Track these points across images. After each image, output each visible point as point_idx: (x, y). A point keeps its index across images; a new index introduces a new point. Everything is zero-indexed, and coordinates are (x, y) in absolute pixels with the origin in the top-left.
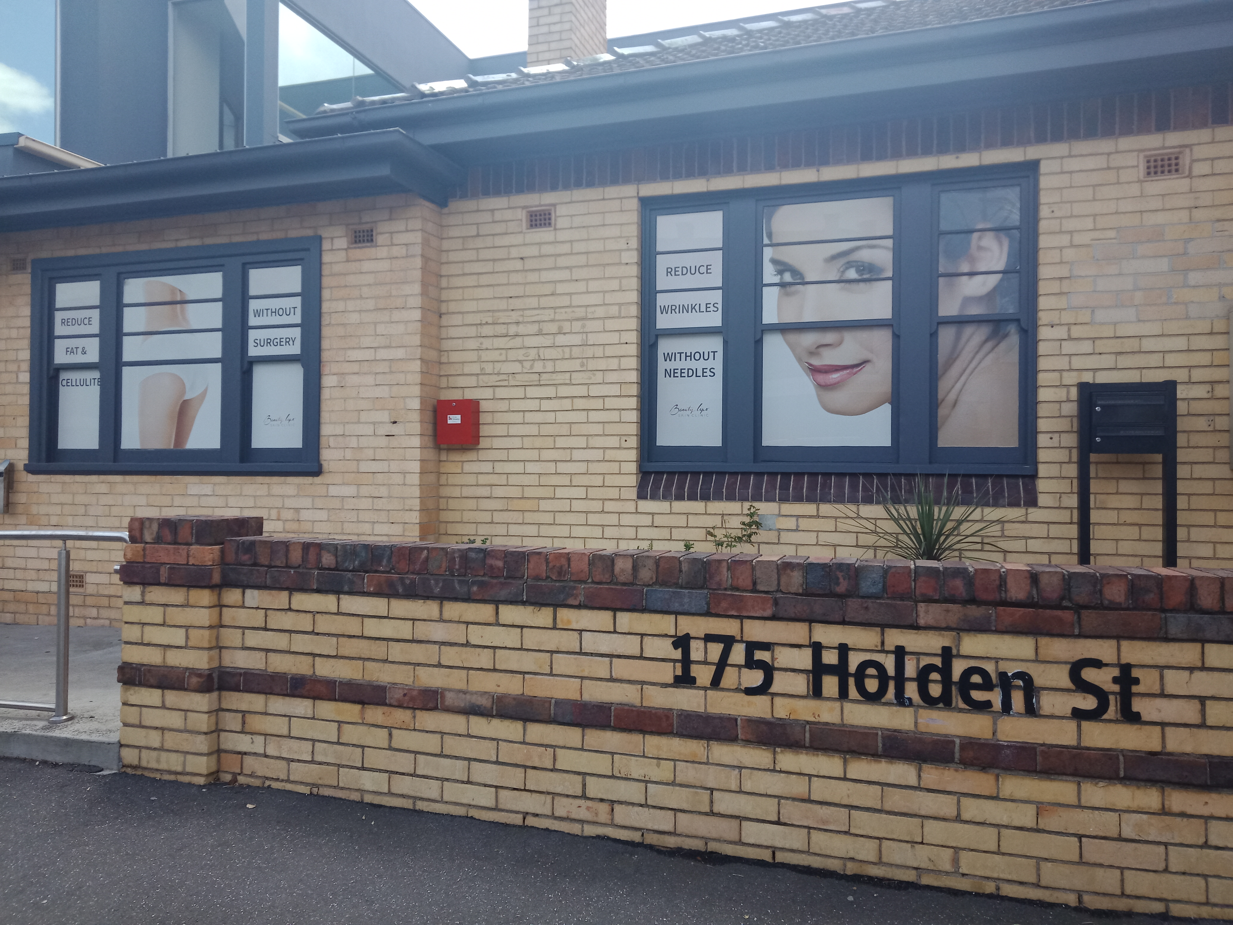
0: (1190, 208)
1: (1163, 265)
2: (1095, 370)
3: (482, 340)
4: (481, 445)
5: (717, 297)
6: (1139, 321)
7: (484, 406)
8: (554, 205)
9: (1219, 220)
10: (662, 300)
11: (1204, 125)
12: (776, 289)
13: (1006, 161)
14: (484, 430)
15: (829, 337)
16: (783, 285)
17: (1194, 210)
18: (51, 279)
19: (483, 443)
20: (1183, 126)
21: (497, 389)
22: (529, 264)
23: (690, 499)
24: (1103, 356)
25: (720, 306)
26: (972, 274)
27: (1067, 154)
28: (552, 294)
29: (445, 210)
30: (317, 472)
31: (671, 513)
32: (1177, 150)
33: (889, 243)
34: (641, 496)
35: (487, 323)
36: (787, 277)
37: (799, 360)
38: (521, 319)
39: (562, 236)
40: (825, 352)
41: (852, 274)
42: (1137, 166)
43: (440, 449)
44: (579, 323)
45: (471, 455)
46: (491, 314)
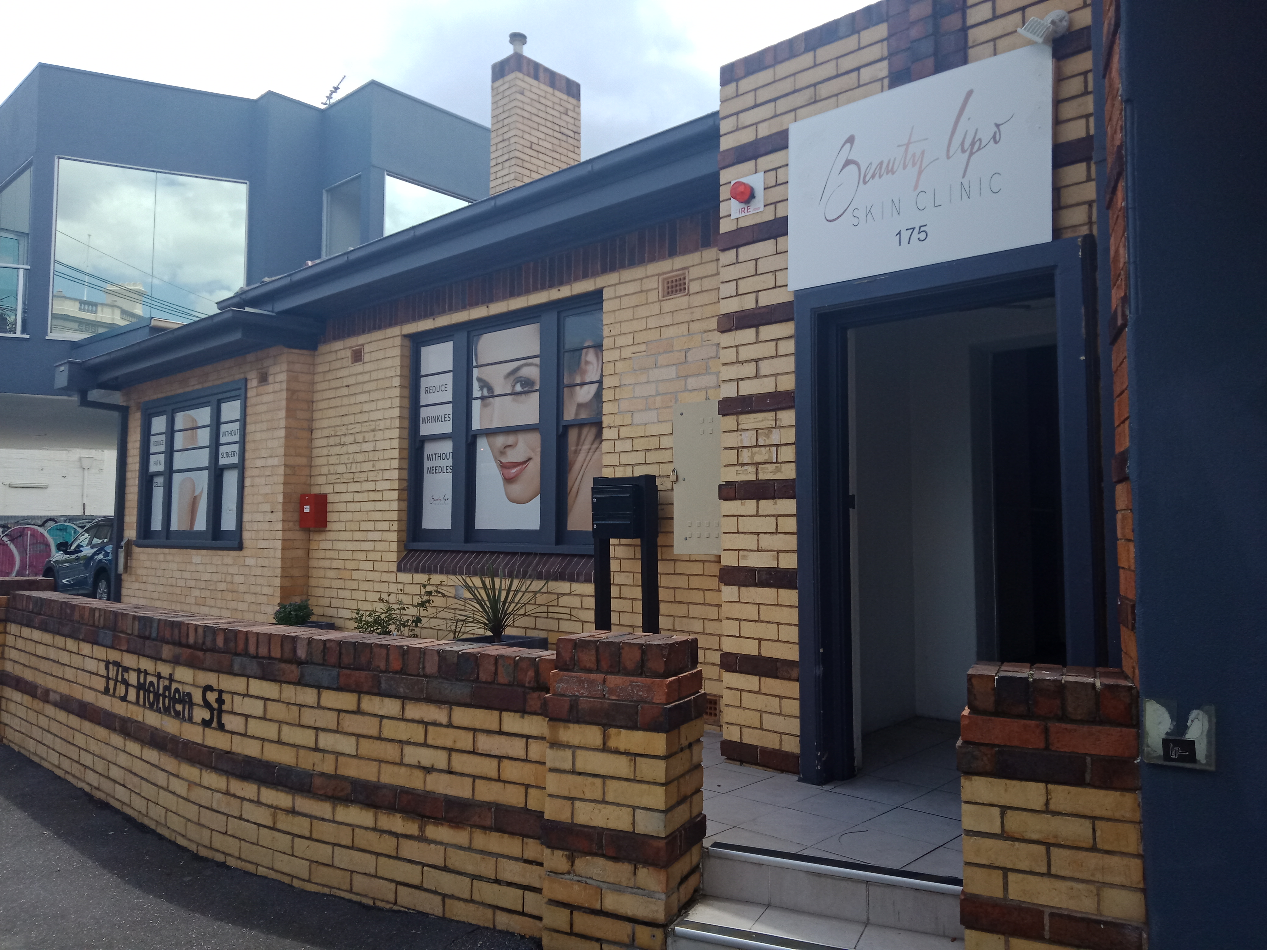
0: (688, 322)
1: (672, 372)
2: (633, 465)
3: (329, 448)
4: (328, 528)
5: (449, 409)
6: (659, 422)
7: (330, 498)
8: (363, 345)
9: (705, 332)
10: (424, 413)
11: (696, 250)
12: (479, 401)
13: (585, 291)
14: (331, 517)
15: (510, 439)
16: (483, 398)
17: (691, 323)
18: (149, 415)
19: (330, 526)
20: (685, 251)
21: (336, 486)
22: (353, 390)
23: (422, 572)
24: (638, 452)
25: (451, 416)
26: (582, 384)
27: (617, 282)
28: (361, 412)
29: (317, 353)
30: (240, 547)
31: (413, 583)
32: (680, 272)
33: (537, 361)
34: (399, 570)
35: (332, 436)
36: (485, 393)
37: (495, 458)
38: (346, 432)
39: (368, 367)
40: (509, 452)
41: (518, 388)
42: (658, 288)
43: (309, 531)
44: (372, 434)
45: (323, 536)
46: (333, 429)
